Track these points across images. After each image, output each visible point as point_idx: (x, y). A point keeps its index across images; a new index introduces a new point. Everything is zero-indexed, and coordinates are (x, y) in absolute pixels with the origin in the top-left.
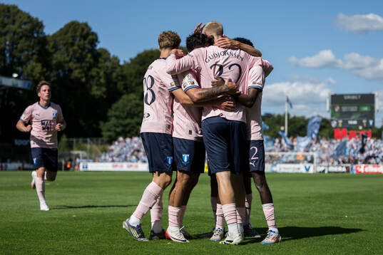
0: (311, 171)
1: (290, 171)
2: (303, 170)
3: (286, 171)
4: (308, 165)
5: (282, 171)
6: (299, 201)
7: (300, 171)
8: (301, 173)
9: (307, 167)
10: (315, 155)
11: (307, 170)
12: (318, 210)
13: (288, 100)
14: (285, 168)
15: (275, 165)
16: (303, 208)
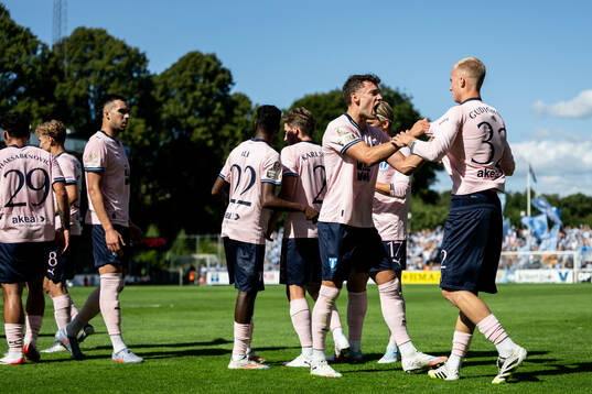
0: (569, 280)
1: (537, 281)
2: (557, 280)
3: (529, 281)
4: (564, 271)
5: (524, 280)
6: (549, 326)
7: (551, 281)
8: (554, 284)
9: (563, 274)
10: (576, 255)
11: (563, 279)
12: (580, 340)
13: (531, 170)
14: (527, 277)
15: (513, 273)
16: (556, 337)
